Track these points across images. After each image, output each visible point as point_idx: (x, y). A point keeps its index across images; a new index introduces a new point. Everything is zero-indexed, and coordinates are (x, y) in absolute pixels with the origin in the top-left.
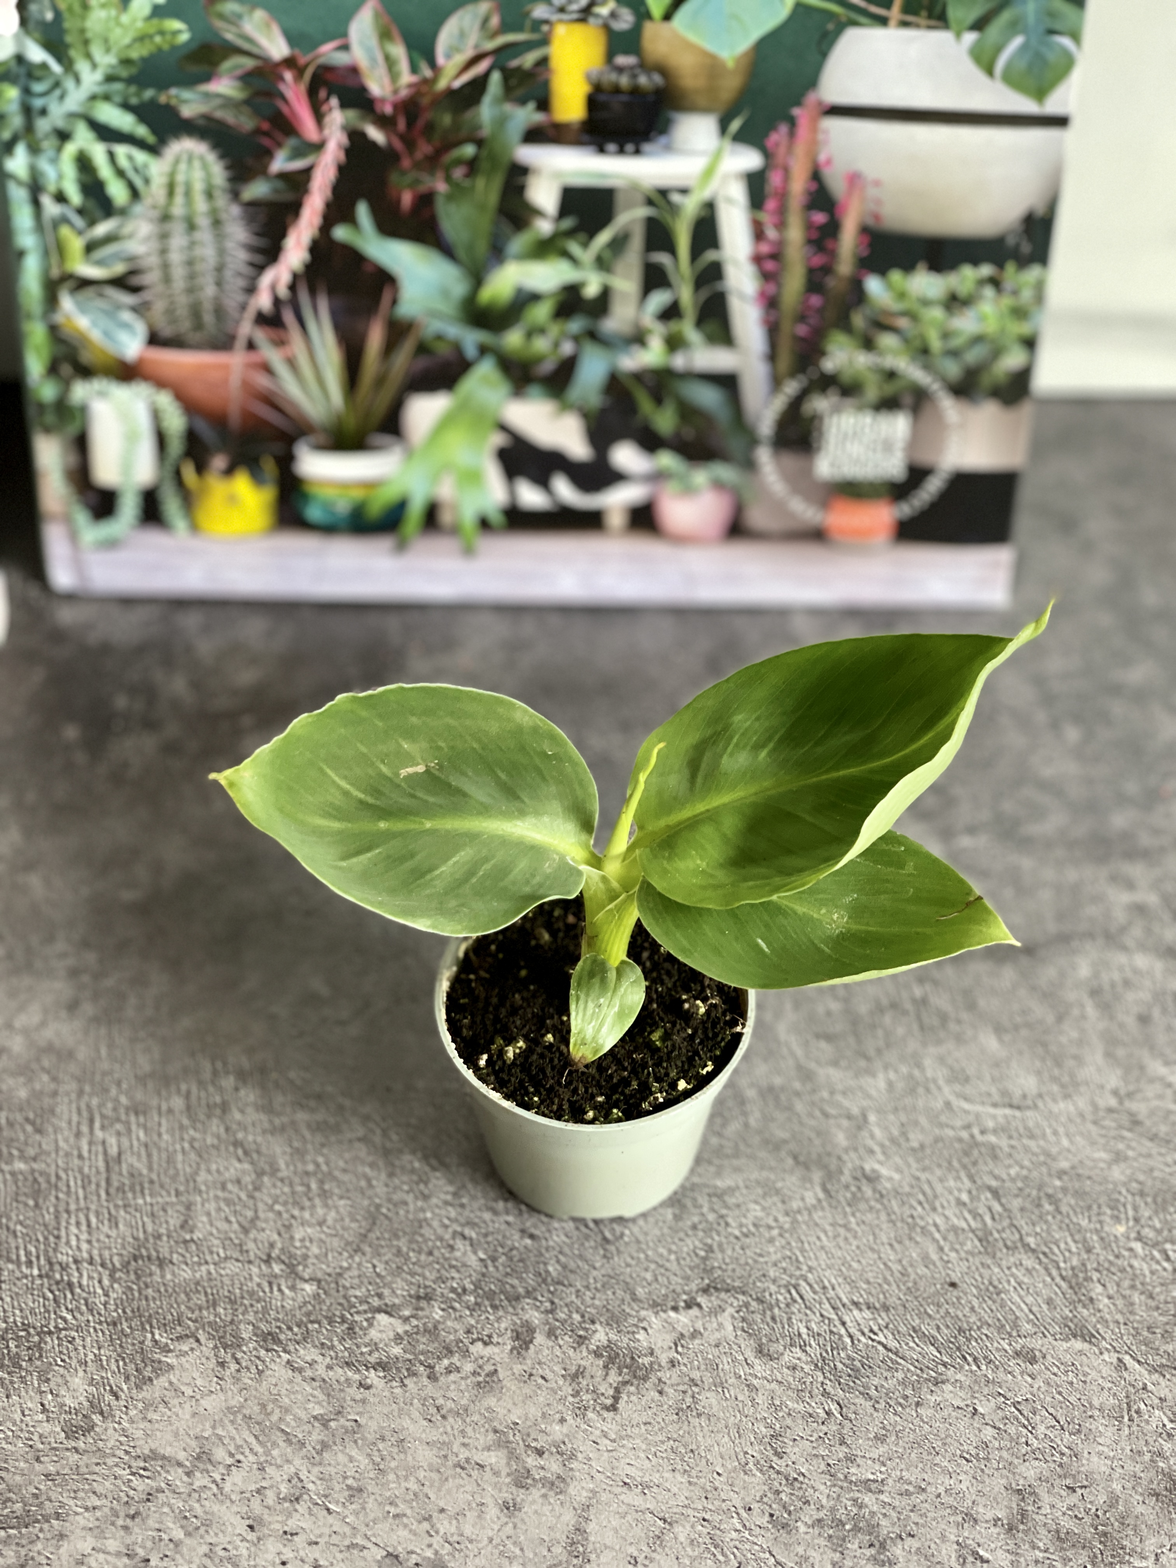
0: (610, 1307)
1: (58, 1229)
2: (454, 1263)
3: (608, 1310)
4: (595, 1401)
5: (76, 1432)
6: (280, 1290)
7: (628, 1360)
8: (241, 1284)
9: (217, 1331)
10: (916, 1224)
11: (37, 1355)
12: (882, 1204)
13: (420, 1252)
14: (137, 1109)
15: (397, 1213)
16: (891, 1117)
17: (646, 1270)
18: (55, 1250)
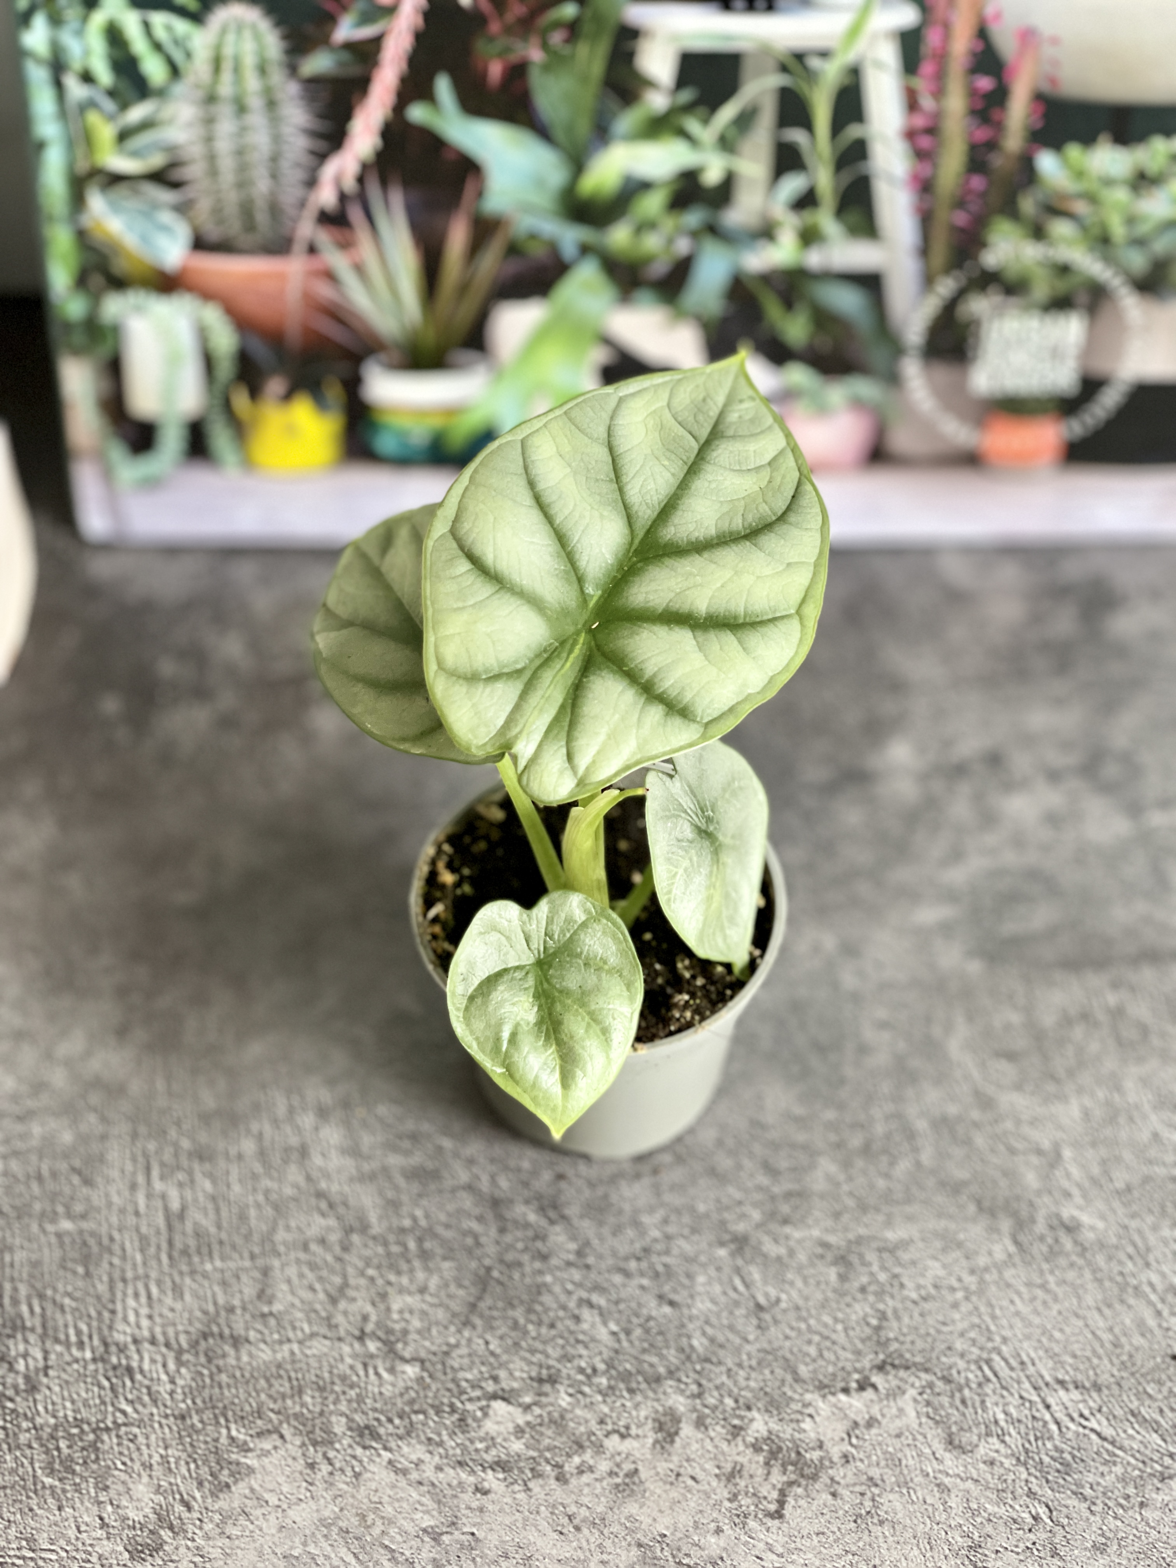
0: (768, 1390)
1: (113, 1301)
2: (581, 1337)
3: (766, 1393)
4: (757, 1506)
5: (142, 1552)
6: (377, 1374)
7: (793, 1455)
8: (331, 1366)
9: (304, 1425)
10: (1127, 1284)
11: (93, 1457)
12: (1085, 1258)
13: (540, 1323)
14: (202, 1155)
15: (511, 1278)
16: (1090, 1153)
17: (809, 1342)
18: (111, 1328)
